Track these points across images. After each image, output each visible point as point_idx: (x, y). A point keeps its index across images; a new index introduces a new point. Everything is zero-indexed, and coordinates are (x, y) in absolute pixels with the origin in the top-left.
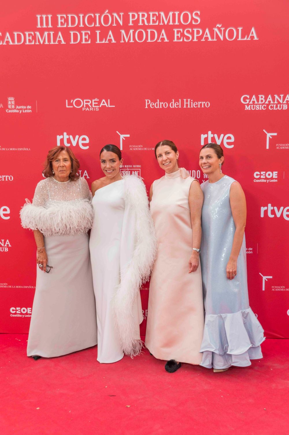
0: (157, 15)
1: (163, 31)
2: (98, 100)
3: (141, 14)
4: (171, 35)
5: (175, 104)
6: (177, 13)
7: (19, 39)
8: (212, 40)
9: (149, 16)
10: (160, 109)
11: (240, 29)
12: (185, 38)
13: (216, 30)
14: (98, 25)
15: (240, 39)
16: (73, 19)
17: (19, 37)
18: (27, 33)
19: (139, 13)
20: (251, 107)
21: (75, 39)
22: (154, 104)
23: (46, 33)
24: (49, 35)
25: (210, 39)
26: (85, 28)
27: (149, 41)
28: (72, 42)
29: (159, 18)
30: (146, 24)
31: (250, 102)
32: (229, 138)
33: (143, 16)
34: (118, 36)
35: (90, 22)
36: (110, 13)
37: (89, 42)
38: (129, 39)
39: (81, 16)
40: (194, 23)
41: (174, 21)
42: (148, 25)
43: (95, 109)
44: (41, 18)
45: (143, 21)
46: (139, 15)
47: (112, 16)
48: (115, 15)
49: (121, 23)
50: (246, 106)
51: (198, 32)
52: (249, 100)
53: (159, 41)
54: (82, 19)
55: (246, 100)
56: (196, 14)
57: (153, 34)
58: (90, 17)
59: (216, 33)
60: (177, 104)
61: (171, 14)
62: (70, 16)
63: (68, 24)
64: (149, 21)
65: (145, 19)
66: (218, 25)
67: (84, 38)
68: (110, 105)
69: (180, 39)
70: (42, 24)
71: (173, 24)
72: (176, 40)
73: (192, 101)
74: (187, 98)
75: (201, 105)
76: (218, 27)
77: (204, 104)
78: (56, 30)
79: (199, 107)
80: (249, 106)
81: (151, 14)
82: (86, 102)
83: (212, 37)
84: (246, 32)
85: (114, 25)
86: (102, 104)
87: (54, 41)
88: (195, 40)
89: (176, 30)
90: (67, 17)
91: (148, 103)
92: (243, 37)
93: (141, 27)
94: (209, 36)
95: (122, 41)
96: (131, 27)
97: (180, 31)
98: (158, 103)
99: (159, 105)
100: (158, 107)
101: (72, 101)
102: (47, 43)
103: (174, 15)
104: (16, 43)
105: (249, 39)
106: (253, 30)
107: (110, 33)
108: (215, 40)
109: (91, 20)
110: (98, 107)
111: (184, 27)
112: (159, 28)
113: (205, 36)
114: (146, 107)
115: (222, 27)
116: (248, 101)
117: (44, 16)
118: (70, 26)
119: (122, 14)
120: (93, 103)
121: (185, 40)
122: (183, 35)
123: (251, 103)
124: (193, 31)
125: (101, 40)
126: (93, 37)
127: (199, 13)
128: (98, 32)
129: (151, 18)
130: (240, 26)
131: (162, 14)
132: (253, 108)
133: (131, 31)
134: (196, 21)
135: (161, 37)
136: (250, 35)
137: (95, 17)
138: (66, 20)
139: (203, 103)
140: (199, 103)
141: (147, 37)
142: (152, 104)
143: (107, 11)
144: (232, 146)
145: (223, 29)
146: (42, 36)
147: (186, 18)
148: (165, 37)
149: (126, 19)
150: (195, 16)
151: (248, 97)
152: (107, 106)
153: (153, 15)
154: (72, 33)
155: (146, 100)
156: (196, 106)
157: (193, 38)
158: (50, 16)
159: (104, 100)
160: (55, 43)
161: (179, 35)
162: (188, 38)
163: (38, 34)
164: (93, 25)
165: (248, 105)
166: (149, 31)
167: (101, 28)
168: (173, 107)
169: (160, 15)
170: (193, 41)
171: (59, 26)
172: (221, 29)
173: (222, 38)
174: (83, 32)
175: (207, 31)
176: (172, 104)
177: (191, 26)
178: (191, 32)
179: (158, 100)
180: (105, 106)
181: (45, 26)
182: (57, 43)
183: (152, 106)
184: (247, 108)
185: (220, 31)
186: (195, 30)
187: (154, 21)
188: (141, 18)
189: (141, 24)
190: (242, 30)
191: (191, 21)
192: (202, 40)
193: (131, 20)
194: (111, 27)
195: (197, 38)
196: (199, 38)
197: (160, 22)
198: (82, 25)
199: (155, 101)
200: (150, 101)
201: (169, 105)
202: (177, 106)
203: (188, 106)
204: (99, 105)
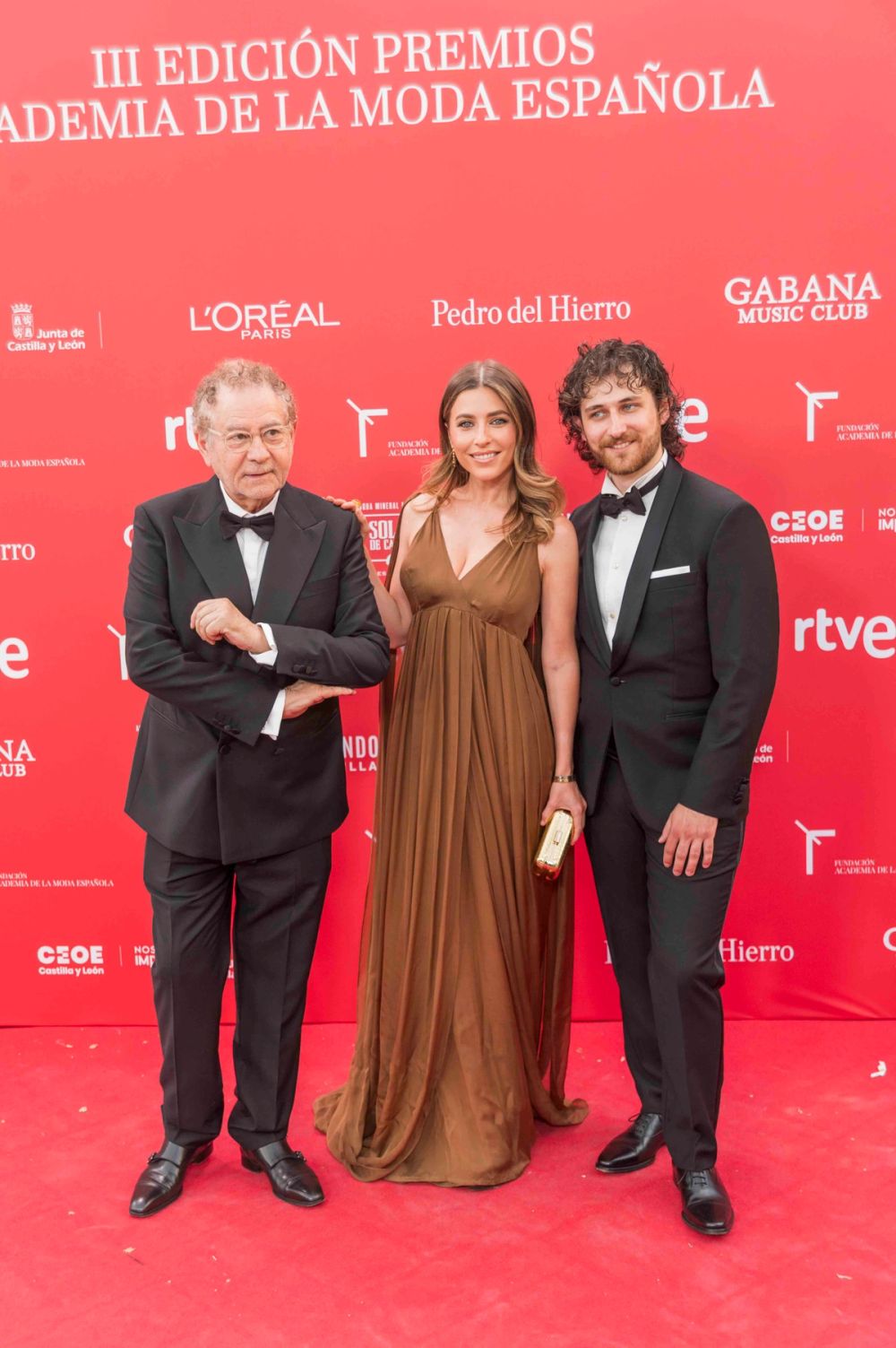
0: (463, 41)
1: (482, 90)
2: (288, 306)
3: (410, 37)
4: (504, 99)
5: (525, 313)
6: (522, 32)
7: (41, 126)
8: (631, 112)
9: (436, 41)
10: (477, 327)
11: (717, 75)
12: (548, 109)
13: (643, 80)
14: (280, 75)
15: (717, 106)
16: (204, 58)
17: (40, 117)
19: (405, 36)
20: (756, 313)
21: (213, 120)
22: (458, 314)
23: (122, 105)
24: (132, 110)
25: (625, 110)
26: (243, 85)
27: (439, 119)
28: (203, 130)
29: (466, 47)
30: (429, 67)
31: (752, 298)
32: (692, 411)
33: (419, 42)
34: (342, 107)
35: (255, 67)
36: (318, 35)
37: (256, 128)
38: (379, 116)
39: (229, 48)
40: (574, 61)
41: (514, 56)
42: (433, 69)
43: (280, 334)
44: (107, 59)
45: (419, 58)
46: (404, 42)
47: (324, 47)
48: (333, 42)
49: (352, 66)
50: (742, 312)
51: (588, 88)
52: (750, 293)
53: (471, 118)
54: (231, 59)
55: (742, 293)
56: (582, 34)
57: (449, 98)
58: (255, 51)
59: (645, 89)
60: (529, 310)
61: (503, 34)
62: (193, 49)
63: (188, 75)
64: (435, 59)
65: (424, 51)
66: (649, 66)
67: (239, 117)
68: (325, 320)
69: (534, 110)
70: (108, 76)
71: (511, 66)
72: (520, 115)
73: (575, 299)
74: (560, 293)
75: (603, 311)
76: (648, 70)
77: (613, 310)
78: (151, 92)
79: (597, 317)
80: (752, 311)
81: (443, 35)
82: (252, 312)
83: (633, 103)
84: (734, 85)
85: (332, 73)
86: (299, 318)
87: (149, 127)
88: (580, 112)
89: (519, 85)
90: (187, 53)
91: (442, 311)
92: (726, 98)
93: (412, 77)
94: (622, 98)
95: (357, 124)
96: (383, 79)
97: (533, 87)
98: (472, 309)
99: (475, 314)
100: (473, 322)
101: (208, 309)
102: (125, 134)
104: (32, 137)
105: (745, 105)
106: (757, 76)
107: (320, 97)
108: (641, 110)
109: (261, 60)
110: (289, 325)
111: (544, 74)
112: (468, 81)
113: (609, 100)
114: (437, 323)
115: (661, 70)
116: (746, 295)
117: (115, 53)
118: (195, 79)
119: (353, 39)
120: (274, 316)
121: (550, 114)
122: (541, 98)
123: (757, 301)
124: (573, 87)
125: (291, 120)
126: (266, 111)
127: (589, 28)
128: (282, 97)
129: (444, 50)
130: (716, 66)
131: (477, 35)
132: (764, 316)
133: (384, 92)
134: (582, 53)
135: (475, 106)
136: (749, 93)
137: (272, 49)
138: (184, 63)
139: (609, 305)
140: (597, 306)
141: (433, 109)
142: (454, 313)
143: (308, 31)
144: (703, 436)
145: (663, 77)
146: (110, 110)
147: (550, 45)
148: (487, 105)
149: (366, 54)
150: (578, 40)
151: (748, 283)
152: (316, 324)
153: (450, 40)
154: (202, 101)
155: (436, 303)
156: (587, 314)
157: (573, 107)
158: (132, 52)
159: (305, 306)
160: (151, 135)
161: (531, 99)
162: (557, 107)
163: (97, 106)
164: (266, 76)
165: (747, 307)
166: (438, 88)
167: (291, 83)
168: (519, 321)
169: (469, 38)
170: (575, 115)
171: (163, 81)
172: (659, 76)
173: (661, 105)
174: (237, 99)
175: (616, 84)
176: (514, 313)
177: (566, 69)
178: (566, 88)
179: (472, 301)
180: (311, 322)
181: (117, 83)
182: (156, 134)
183: (455, 320)
184: (745, 318)
185: (657, 83)
186: (580, 82)
187: (452, 59)
188: (412, 51)
189: (412, 67)
190: (723, 79)
191: (567, 56)
192: (600, 114)
193: (382, 56)
194: (320, 80)
195: (587, 105)
196: (593, 107)
197: (469, 61)
198: (231, 77)
199: (462, 305)
200: (446, 306)
201: (505, 315)
202: (529, 317)
203: (563, 317)
204: (292, 322)
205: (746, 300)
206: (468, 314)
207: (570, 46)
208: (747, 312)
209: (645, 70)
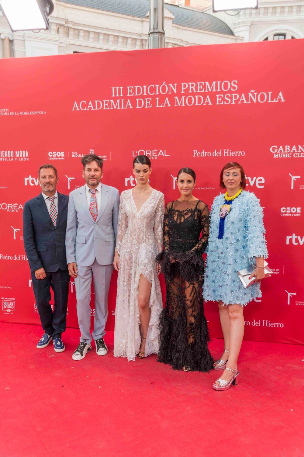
0: (203, 85)
1: (208, 97)
2: (157, 151)
3: (190, 84)
4: (213, 100)
5: (217, 154)
6: (219, 82)
7: (99, 106)
8: (247, 103)
9: (197, 85)
10: (204, 157)
11: (270, 93)
12: (225, 102)
13: (250, 94)
14: (157, 93)
15: (269, 101)
16: (139, 89)
17: (99, 103)
18: (104, 101)
19: (189, 83)
20: (278, 155)
21: (140, 105)
22: (200, 154)
23: (118, 101)
24: (121, 102)
25: (245, 102)
26: (148, 96)
27: (197, 104)
28: (138, 107)
29: (204, 86)
30: (195, 91)
31: (277, 151)
32: (260, 180)
33: (192, 85)
34: (172, 101)
35: (151, 92)
36: (167, 84)
37: (151, 107)
38: (182, 104)
39: (145, 87)
40: (232, 90)
41: (216, 89)
42: (196, 92)
43: (155, 158)
44: (115, 89)
45: (192, 89)
46: (189, 85)
47: (169, 87)
48: (171, 85)
49: (175, 91)
50: (275, 155)
51: (236, 97)
52: (277, 150)
53: (205, 104)
54: (145, 90)
55: (275, 150)
56: (234, 83)
57: (200, 99)
58: (151, 88)
59: (250, 97)
60: (218, 153)
61: (214, 83)
62: (136, 87)
63: (135, 93)
64: (196, 89)
65: (193, 87)
66: (252, 91)
67: (147, 104)
68: (166, 155)
69: (221, 102)
70: (115, 94)
71: (216, 91)
72: (218, 103)
73: (230, 151)
74: (226, 149)
75: (238, 154)
76: (252, 92)
77: (240, 153)
78: (125, 97)
79: (236, 155)
80: (277, 154)
81: (199, 83)
82: (148, 152)
83: (247, 100)
84: (274, 96)
85: (170, 93)
86: (159, 154)
87: (125, 106)
88: (233, 103)
89: (218, 96)
90: (135, 88)
91: (195, 153)
92: (272, 99)
93: (190, 94)
94: (244, 99)
95: (176, 105)
96: (183, 95)
97: (221, 96)
98: (203, 153)
99: (204, 154)
100: (203, 156)
101: (137, 151)
102: (119, 108)
103: (216, 84)
104: (96, 109)
105: (277, 101)
106: (280, 94)
107: (167, 99)
108: (249, 102)
109: (154, 90)
110: (157, 156)
111: (224, 93)
112: (204, 95)
113: (241, 100)
114: (194, 156)
115: (255, 92)
116: (276, 150)
117: (117, 88)
118: (136, 95)
119: (176, 84)
120: (153, 153)
121: (225, 103)
122: (223, 99)
123: (279, 152)
124: (232, 96)
125: (159, 105)
126: (153, 102)
127: (236, 81)
128: (157, 99)
129: (199, 87)
130: (270, 91)
131: (207, 83)
132: (281, 156)
133: (183, 97)
134: (234, 88)
135: (206, 101)
136: (278, 98)
137: (156, 87)
138: (134, 91)
139: (239, 152)
140: (236, 152)
141: (195, 101)
142: (199, 153)
143: (165, 82)
144: (263, 187)
145: (255, 94)
146: (115, 102)
147: (226, 86)
148: (209, 101)
149: (179, 88)
150: (233, 85)
151: (276, 147)
152: (164, 155)
153: (201, 85)
154: (138, 100)
155: (194, 151)
156: (233, 154)
157: (232, 101)
158: (121, 88)
159: (161, 151)
160: (125, 108)
161: (221, 99)
162: (227, 101)
163: (112, 101)
164: (154, 94)
165: (276, 153)
166: (197, 97)
167: (160, 95)
168: (215, 156)
169: (205, 84)
170: (232, 103)
171: (129, 95)
172: (254, 94)
173: (255, 101)
174: (146, 99)
175: (243, 95)
176: (214, 154)
177: (230, 92)
178: (230, 96)
179: (203, 150)
180: (162, 155)
181: (117, 95)
182: (126, 108)
183: (199, 155)
184: (275, 156)
185: (254, 95)
186: (233, 95)
187: (201, 89)
188: (190, 87)
189: (190, 91)
190: (271, 94)
191: (230, 89)
192: (238, 103)
193: (183, 89)
194: (167, 95)
195: (235, 101)
196: (236, 101)
197: (205, 90)
198: (145, 94)
199: (201, 151)
200: (197, 152)
201: (212, 154)
202: (218, 155)
203: (227, 155)
204: (158, 155)
205: (276, 152)
206: (202, 154)
207: (231, 86)
208: (276, 155)
209: (251, 92)
